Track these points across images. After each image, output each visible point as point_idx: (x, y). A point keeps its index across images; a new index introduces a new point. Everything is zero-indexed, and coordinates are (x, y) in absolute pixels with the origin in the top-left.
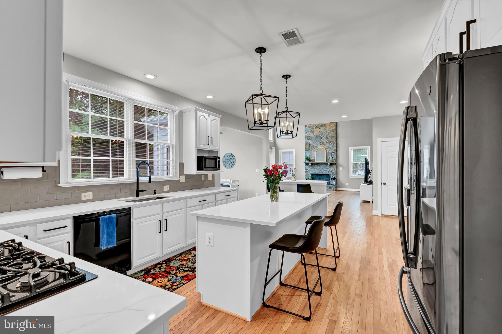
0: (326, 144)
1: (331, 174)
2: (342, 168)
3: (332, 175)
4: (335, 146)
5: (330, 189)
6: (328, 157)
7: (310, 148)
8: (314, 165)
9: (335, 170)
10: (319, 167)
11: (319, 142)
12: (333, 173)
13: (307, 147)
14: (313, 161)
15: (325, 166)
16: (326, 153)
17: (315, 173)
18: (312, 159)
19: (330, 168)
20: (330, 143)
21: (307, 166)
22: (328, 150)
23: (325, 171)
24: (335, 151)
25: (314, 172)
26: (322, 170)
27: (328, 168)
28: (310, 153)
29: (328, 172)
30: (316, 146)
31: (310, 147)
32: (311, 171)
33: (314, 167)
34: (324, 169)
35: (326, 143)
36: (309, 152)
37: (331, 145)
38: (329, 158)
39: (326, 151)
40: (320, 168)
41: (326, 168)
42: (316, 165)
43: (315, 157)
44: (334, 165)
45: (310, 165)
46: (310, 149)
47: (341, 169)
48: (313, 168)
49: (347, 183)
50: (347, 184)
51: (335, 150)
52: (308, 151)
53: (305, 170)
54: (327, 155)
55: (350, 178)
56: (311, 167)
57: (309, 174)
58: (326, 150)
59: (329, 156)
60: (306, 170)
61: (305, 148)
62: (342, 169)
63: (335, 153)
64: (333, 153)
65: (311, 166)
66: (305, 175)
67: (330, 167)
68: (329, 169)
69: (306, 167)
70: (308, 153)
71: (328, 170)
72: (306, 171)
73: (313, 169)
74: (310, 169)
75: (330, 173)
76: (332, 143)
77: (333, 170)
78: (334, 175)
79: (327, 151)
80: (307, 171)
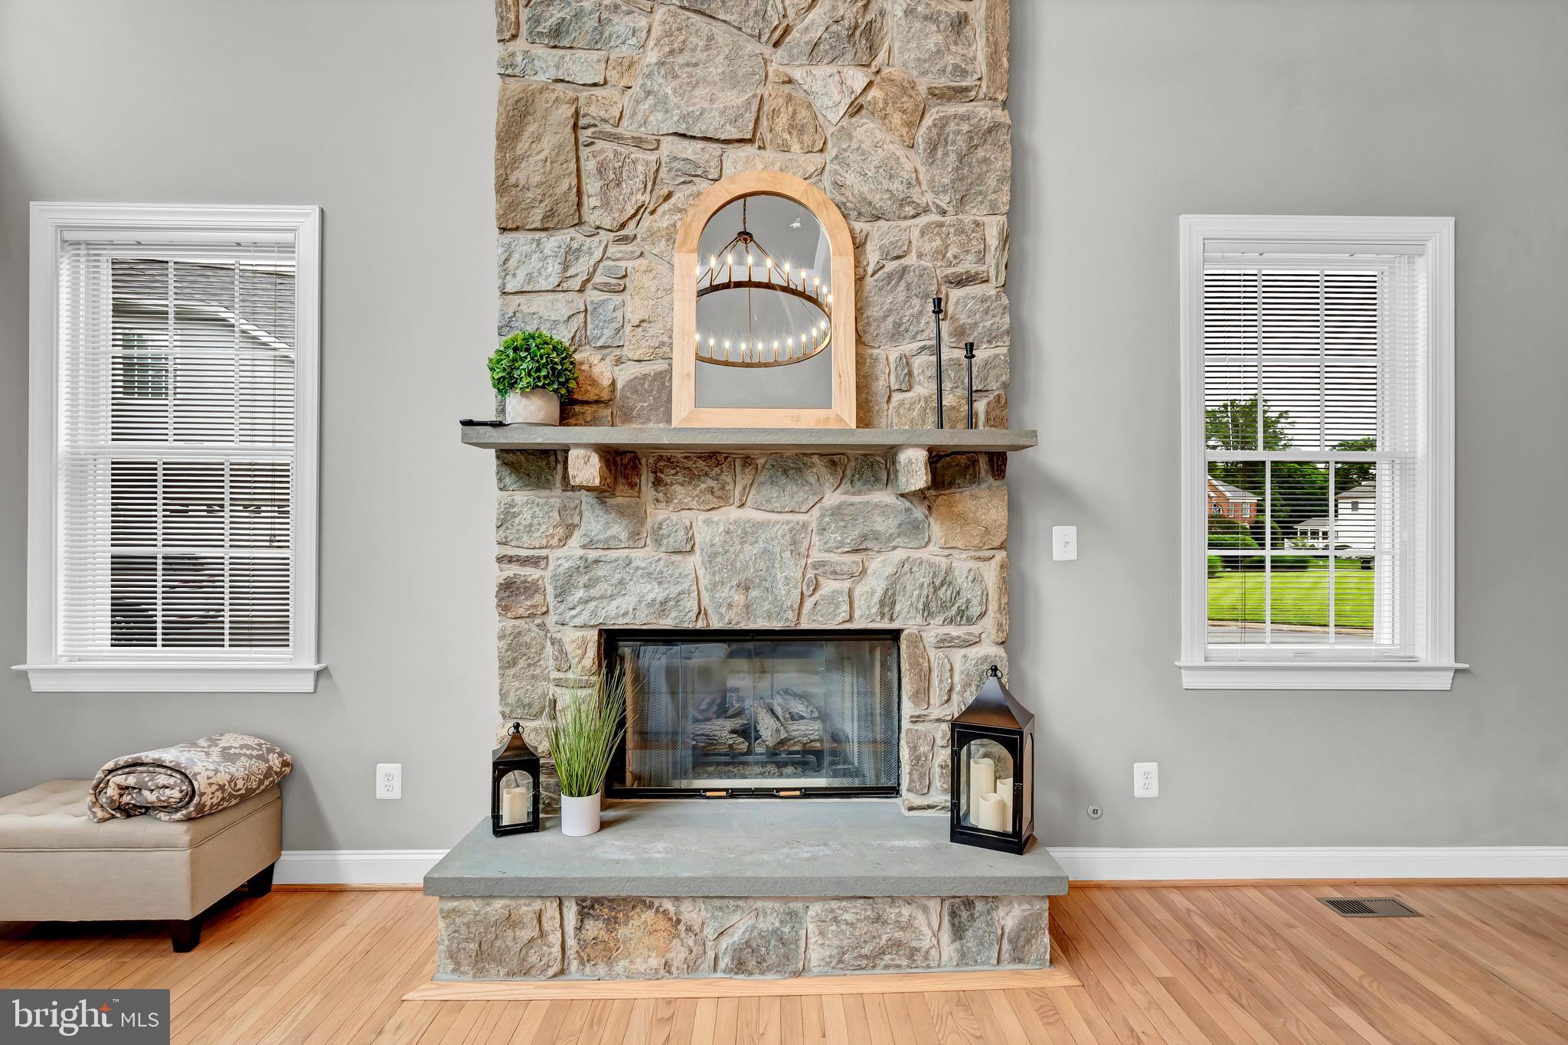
0: (846, 134)
1: (930, 637)
2: (1072, 530)
3: (944, 643)
4: (991, 182)
5: (958, 932)
6: (887, 354)
7: (592, 186)
8: (646, 480)
9: (991, 574)
10: (731, 514)
11: (733, 99)
12: (962, 616)
13: (528, 173)
14: (627, 416)
15: (833, 498)
16: (860, 280)
17: (667, 623)
18: (625, 375)
19: (914, 530)
20: (911, 125)
21: (521, 497)
22: (879, 236)
23: (829, 586)
24: (991, 265)
25: (656, 592)
26: (789, 573)
27: (876, 536)
28: (582, 267)
29: (888, 602)
30: (690, 150)
31: (589, 166)
32: (602, 588)
33: (659, 514)
34: (816, 556)
35: (856, 109)
36: (570, 256)
37: (933, 148)
38: (905, 361)
39: (859, 246)
40: (748, 532)
41: (855, 533)
42: (693, 477)
43: (663, 350)
44: (975, 479)
45: (586, 469)
46: (590, 202)
47: (1057, 556)
48: (635, 535)
49: (1139, 768)
50: (1145, 780)
51: (993, 242)
52: (553, 243)
53: (498, 575)
54: (874, 312)
55: (1189, 680)
56: (595, 522)
57: (570, 637)
58: (858, 226)
59: (897, 334)
60: (512, 570)
61: (503, 186)
62: (1071, 554)
63: (990, 290)
64: (960, 282)
65: (602, 494)
66: (491, 650)
67: (919, 512)
68: (900, 554)
69: (505, 519)
70: (553, 268)
71: (881, 566)
72: (509, 589)
73: (641, 556)
74: (574, 548)
75: (906, 620)
76: (942, 124)
77: (962, 566)
78: (975, 652)
79: (872, 257)
80: (531, 588)
